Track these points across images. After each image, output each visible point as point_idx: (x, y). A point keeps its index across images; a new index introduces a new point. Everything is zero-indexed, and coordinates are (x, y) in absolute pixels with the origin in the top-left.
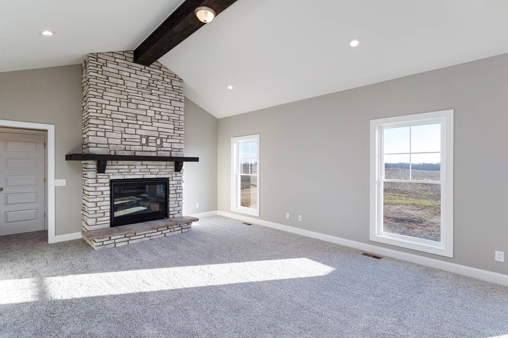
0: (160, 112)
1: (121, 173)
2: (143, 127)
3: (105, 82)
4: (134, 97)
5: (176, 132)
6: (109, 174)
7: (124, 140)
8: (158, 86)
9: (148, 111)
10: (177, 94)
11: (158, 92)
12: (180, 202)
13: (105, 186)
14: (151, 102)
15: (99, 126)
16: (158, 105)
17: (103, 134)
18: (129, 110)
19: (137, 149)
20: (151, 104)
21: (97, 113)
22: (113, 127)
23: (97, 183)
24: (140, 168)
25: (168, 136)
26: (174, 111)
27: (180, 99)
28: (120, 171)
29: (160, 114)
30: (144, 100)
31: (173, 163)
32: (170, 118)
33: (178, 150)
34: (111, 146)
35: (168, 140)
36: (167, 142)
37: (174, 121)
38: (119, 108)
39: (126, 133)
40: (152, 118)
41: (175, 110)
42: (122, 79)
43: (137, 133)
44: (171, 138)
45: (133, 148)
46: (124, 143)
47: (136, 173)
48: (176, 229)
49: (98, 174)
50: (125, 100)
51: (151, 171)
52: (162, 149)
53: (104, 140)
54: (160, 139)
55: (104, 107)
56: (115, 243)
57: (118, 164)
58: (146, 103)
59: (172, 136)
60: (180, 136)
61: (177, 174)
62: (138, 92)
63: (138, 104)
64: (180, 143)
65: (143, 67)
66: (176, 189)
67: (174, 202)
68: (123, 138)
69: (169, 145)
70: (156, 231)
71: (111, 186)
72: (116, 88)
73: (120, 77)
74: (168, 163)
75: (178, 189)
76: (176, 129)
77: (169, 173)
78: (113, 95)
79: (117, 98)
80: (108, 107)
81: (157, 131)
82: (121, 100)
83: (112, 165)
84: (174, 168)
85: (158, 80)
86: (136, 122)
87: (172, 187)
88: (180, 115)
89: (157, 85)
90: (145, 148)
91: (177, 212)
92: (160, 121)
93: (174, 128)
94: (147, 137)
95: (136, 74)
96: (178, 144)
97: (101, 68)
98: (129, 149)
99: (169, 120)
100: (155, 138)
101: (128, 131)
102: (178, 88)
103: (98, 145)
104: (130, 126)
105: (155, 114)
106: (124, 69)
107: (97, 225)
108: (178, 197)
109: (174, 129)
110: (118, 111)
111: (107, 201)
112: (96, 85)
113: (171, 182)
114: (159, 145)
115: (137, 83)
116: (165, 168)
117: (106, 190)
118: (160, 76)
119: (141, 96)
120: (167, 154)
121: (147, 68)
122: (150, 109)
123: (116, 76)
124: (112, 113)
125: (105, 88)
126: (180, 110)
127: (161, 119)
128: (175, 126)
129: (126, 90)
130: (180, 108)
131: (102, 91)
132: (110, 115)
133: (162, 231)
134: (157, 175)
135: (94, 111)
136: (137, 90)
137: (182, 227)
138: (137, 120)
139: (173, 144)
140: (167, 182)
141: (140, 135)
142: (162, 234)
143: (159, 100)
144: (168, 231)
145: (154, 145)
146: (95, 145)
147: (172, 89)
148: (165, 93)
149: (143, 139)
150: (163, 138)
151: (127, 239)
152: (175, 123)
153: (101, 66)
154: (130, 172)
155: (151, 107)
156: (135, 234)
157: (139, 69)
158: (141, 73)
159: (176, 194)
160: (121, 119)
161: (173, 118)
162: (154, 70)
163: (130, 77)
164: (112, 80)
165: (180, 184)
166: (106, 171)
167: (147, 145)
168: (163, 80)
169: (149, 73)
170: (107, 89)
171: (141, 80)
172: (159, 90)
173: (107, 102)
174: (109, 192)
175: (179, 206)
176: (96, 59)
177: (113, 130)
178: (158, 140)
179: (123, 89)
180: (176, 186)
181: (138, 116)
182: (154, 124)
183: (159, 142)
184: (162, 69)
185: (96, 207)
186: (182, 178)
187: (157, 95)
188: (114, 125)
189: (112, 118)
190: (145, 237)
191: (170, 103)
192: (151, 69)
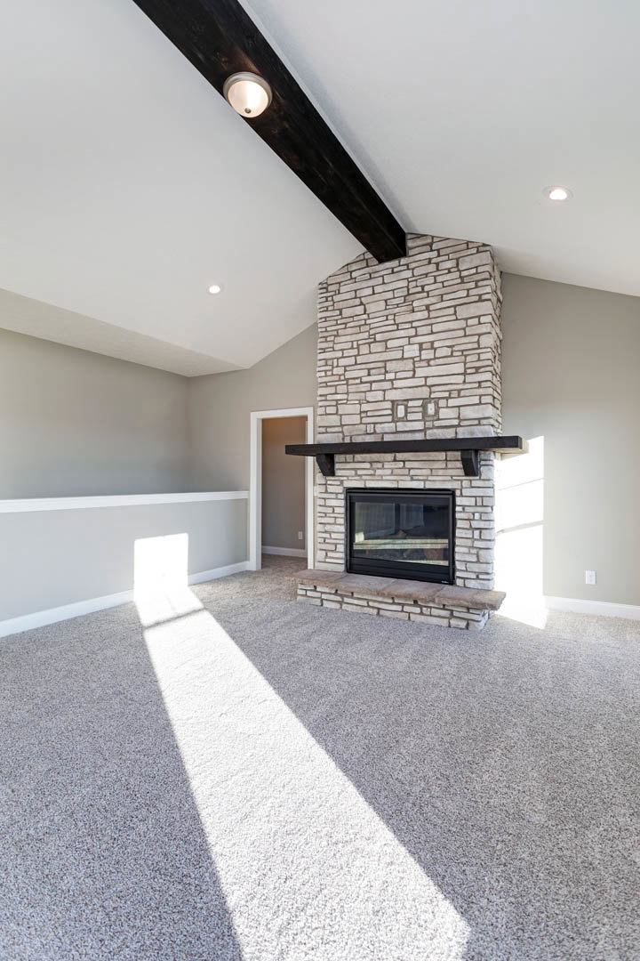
0: (432, 343)
1: (360, 476)
2: (397, 384)
3: (337, 320)
4: (380, 330)
5: (469, 379)
6: (342, 478)
7: (364, 415)
8: (426, 288)
9: (406, 348)
10: (473, 285)
11: (427, 301)
12: (481, 552)
13: (337, 498)
14: (412, 327)
16: (427, 330)
17: (332, 410)
18: (372, 358)
19: (387, 430)
20: (412, 332)
21: (326, 376)
22: (347, 393)
23: (326, 492)
24: (393, 467)
25: (450, 391)
26: (464, 329)
27: (480, 296)
28: (359, 472)
29: (432, 348)
30: (398, 329)
31: (458, 455)
32: (455, 349)
33: (476, 422)
34: (345, 428)
35: (451, 402)
36: (447, 407)
37: (465, 353)
38: (358, 358)
39: (368, 402)
40: (416, 359)
41: (467, 326)
42: (362, 304)
43: (386, 398)
44: (456, 396)
45: (379, 429)
46: (366, 420)
47: (384, 478)
48: (435, 612)
49: (327, 478)
50: (364, 341)
51: (412, 472)
52: (437, 423)
53: (334, 420)
54: (435, 402)
55: (335, 364)
56: (322, 600)
57: (356, 460)
58: (402, 333)
59: (459, 391)
60: (480, 387)
61: (473, 482)
62: (387, 316)
63: (386, 341)
64: (480, 403)
65: (394, 263)
66: (472, 518)
67: (466, 550)
68: (364, 412)
69: (452, 413)
70: (391, 601)
71: (346, 499)
72: (352, 324)
73: (358, 301)
74: (450, 455)
75: (476, 517)
76: (469, 371)
77: (454, 478)
78: (348, 338)
79: (352, 342)
80: (342, 362)
81: (425, 385)
82: (360, 342)
83: (346, 462)
84: (461, 466)
85: (427, 275)
86: (382, 377)
87: (460, 512)
88: (479, 335)
89: (423, 287)
90: (401, 426)
91: (474, 576)
92: (432, 363)
93: (465, 369)
94: (405, 403)
95: (384, 283)
96: (477, 407)
97: (332, 300)
98: (373, 431)
99: (452, 355)
100: (420, 403)
101: (370, 397)
102: (474, 271)
103: (329, 430)
104: (375, 386)
105: (421, 349)
106: (364, 284)
107: (325, 562)
108: (476, 540)
109: (465, 374)
110: (356, 364)
111: (340, 525)
112: (326, 331)
113: (459, 501)
114: (433, 416)
115: (386, 301)
116: (444, 466)
117: (339, 504)
118: (430, 263)
119: (392, 322)
120: (449, 434)
121: (403, 261)
122: (409, 344)
123: (351, 303)
124: (345, 371)
125: (337, 330)
126: (480, 323)
127: (435, 358)
128: (467, 366)
129: (368, 322)
130: (479, 317)
131: (332, 338)
132: (344, 375)
133: (403, 605)
134: (427, 482)
135: (323, 374)
136: (386, 312)
137: (452, 611)
138: (386, 372)
139: (461, 408)
140: (449, 499)
141: (393, 402)
142: (402, 611)
143: (429, 318)
144: (418, 610)
145: (419, 416)
146: (323, 430)
147: (459, 281)
148: (442, 295)
149: (400, 407)
150: (439, 398)
151: (339, 599)
152: (469, 359)
153: (332, 296)
154: (374, 475)
155: (411, 339)
156: (352, 593)
157: (390, 271)
158: (393, 276)
159: (471, 531)
160: (361, 378)
161: (463, 347)
162: (418, 257)
163: (374, 294)
164: (346, 313)
165: (483, 506)
166: (338, 473)
167: (404, 419)
168: (438, 270)
169: (408, 269)
170: (340, 331)
171: (393, 290)
172: (428, 297)
173: (339, 354)
174: (343, 510)
175: (478, 562)
176: (326, 288)
177: (347, 400)
178: (429, 405)
179: (363, 322)
180: (472, 510)
181: (388, 364)
182: (419, 372)
183: (431, 409)
184: (434, 247)
185: (326, 532)
186: (489, 492)
187: (424, 308)
188: (350, 391)
189: (347, 380)
190: (369, 606)
191: (455, 313)
192: (411, 259)
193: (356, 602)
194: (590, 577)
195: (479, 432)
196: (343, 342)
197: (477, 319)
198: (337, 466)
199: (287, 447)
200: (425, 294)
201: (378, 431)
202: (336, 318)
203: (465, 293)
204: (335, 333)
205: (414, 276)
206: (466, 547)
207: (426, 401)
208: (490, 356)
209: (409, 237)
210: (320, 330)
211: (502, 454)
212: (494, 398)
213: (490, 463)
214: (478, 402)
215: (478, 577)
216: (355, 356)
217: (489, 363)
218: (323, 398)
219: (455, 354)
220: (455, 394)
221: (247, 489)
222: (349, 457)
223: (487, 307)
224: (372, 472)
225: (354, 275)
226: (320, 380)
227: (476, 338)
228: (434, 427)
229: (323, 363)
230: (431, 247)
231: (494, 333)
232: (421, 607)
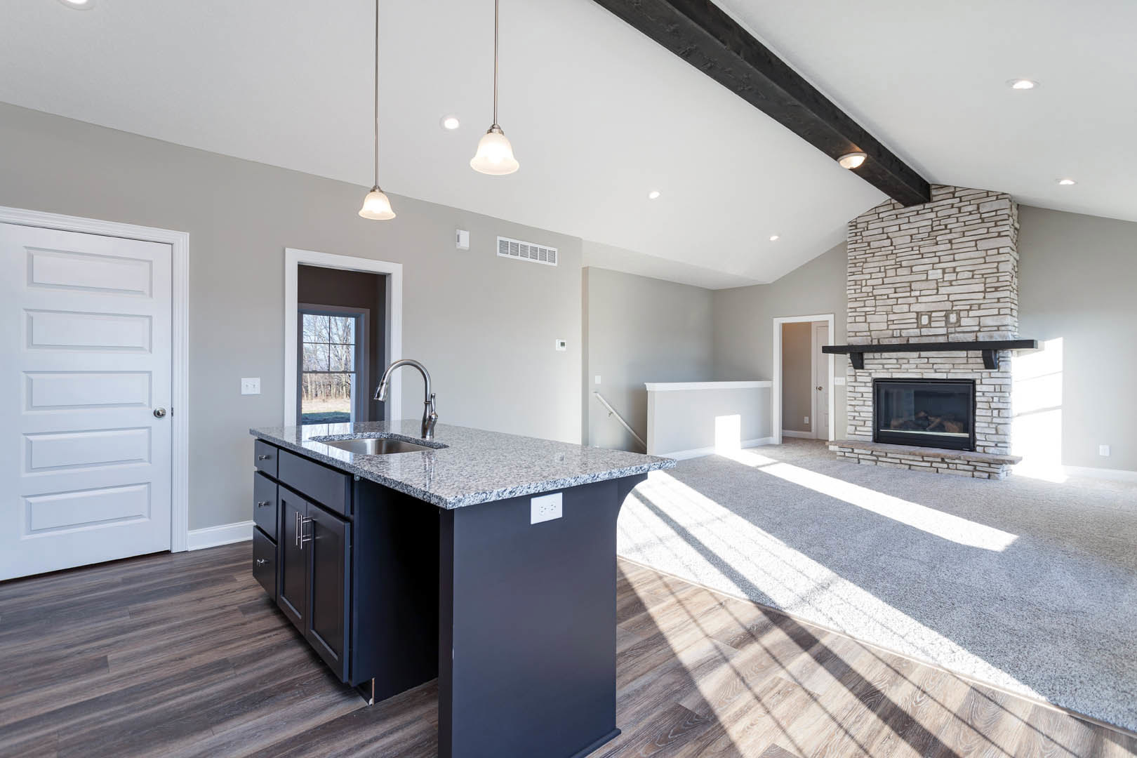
0: (954, 268)
1: (887, 369)
2: (922, 299)
3: (865, 251)
4: (905, 258)
5: (988, 296)
6: (870, 371)
7: (892, 323)
8: (949, 227)
9: (930, 272)
10: (993, 224)
11: (949, 236)
12: (999, 426)
13: (865, 386)
14: (935, 256)
15: (858, 310)
16: (949, 258)
17: (862, 319)
18: (898, 279)
19: (912, 334)
20: (936, 260)
21: (855, 293)
22: (875, 306)
23: (856, 381)
24: (917, 362)
25: (971, 305)
26: (984, 258)
27: (999, 233)
28: (886, 366)
29: (954, 271)
30: (922, 258)
31: (979, 353)
32: (975, 272)
33: (996, 328)
34: (873, 333)
35: (971, 314)
36: (968, 317)
37: (985, 276)
38: (885, 279)
39: (895, 313)
40: (939, 281)
41: (987, 256)
42: (888, 238)
43: (911, 310)
44: (977, 308)
45: (904, 333)
46: (892, 327)
47: (909, 371)
48: (959, 467)
49: (857, 371)
50: (891, 267)
51: (935, 366)
52: (959, 329)
53: (864, 327)
54: (956, 313)
55: (864, 284)
56: (859, 459)
57: (883, 357)
58: (926, 261)
59: (980, 305)
60: (999, 302)
61: (992, 374)
62: (912, 248)
63: (911, 267)
64: (999, 314)
65: (921, 207)
66: (991, 400)
67: (985, 425)
68: (891, 321)
69: (975, 321)
71: (873, 387)
72: (879, 254)
73: (885, 236)
74: (971, 353)
75: (994, 401)
76: (988, 290)
77: (975, 371)
78: (876, 264)
79: (880, 267)
80: (870, 282)
81: (948, 300)
82: (887, 268)
83: (874, 359)
84: (982, 362)
85: (949, 216)
86: (908, 294)
87: (980, 396)
88: (998, 262)
89: (946, 226)
90: (925, 331)
91: (993, 445)
92: (954, 283)
93: (985, 288)
94: (929, 313)
95: (909, 222)
96: (995, 317)
97: (861, 235)
98: (899, 335)
99: (973, 278)
100: (943, 313)
101: (896, 309)
102: (994, 213)
103: (857, 334)
104: (900, 301)
105: (944, 273)
106: (892, 223)
107: (855, 434)
108: (995, 417)
109: (985, 292)
110: (883, 284)
111: (868, 406)
112: (855, 258)
113: (978, 388)
114: (955, 323)
115: (911, 236)
116: (965, 362)
117: (868, 391)
118: (952, 207)
119: (917, 252)
120: (970, 338)
121: (927, 206)
122: (933, 269)
123: (879, 237)
124: (873, 289)
125: (866, 258)
126: (999, 254)
127: (957, 280)
128: (987, 286)
129: (894, 252)
130: (998, 249)
131: (861, 264)
132: (872, 292)
133: (932, 462)
134: (949, 374)
135: (853, 291)
136: (912, 244)
137: (975, 466)
138: (911, 290)
139: (981, 318)
140: (969, 386)
141: (917, 313)
142: (931, 466)
143: (951, 249)
144: (945, 466)
145: (943, 324)
146: (853, 334)
147: (980, 221)
148: (964, 232)
149: (923, 317)
150: (961, 310)
151: (875, 458)
152: (988, 280)
153: (861, 232)
154: (900, 368)
155: (935, 265)
156: (886, 454)
157: (915, 213)
158: (919, 218)
159: (990, 411)
160: (888, 295)
161: (983, 272)
162: (941, 203)
163: (900, 230)
164: (873, 245)
165: (1001, 392)
166: (866, 367)
167: (929, 326)
168: (960, 212)
169: (932, 212)
170: (868, 259)
171: (918, 228)
172: (951, 233)
173: (868, 277)
174: (871, 395)
175: (997, 433)
176: (856, 226)
177: (875, 311)
178: (951, 315)
179: (890, 252)
180: (991, 395)
181: (913, 284)
182: (942, 290)
183: (953, 318)
184: (956, 195)
185: (855, 411)
186: (1006, 381)
187: (947, 241)
188: (877, 304)
189: (875, 296)
190: (901, 463)
191: (976, 245)
192: (935, 204)
193: (890, 460)
194: (1104, 450)
195: (997, 337)
196: (872, 266)
197: (996, 250)
198: (865, 362)
199: (823, 347)
200: (948, 231)
201: (903, 335)
202: (864, 249)
203: (986, 231)
204: (864, 260)
205: (937, 217)
206: (985, 422)
207: (947, 314)
208: (1008, 278)
209: (933, 187)
210: (849, 258)
211: (1018, 352)
212: (1012, 309)
213: (1008, 359)
214: (997, 313)
215: (996, 445)
216: (883, 278)
217: (1008, 284)
218: (853, 310)
219: (975, 276)
220: (975, 307)
221: (770, 379)
222: (877, 355)
223: (1007, 242)
224: (899, 366)
225: (881, 215)
226: (850, 296)
227: (995, 265)
228: (956, 332)
229: (853, 283)
230: (954, 194)
231: (1012, 259)
232: (948, 464)
